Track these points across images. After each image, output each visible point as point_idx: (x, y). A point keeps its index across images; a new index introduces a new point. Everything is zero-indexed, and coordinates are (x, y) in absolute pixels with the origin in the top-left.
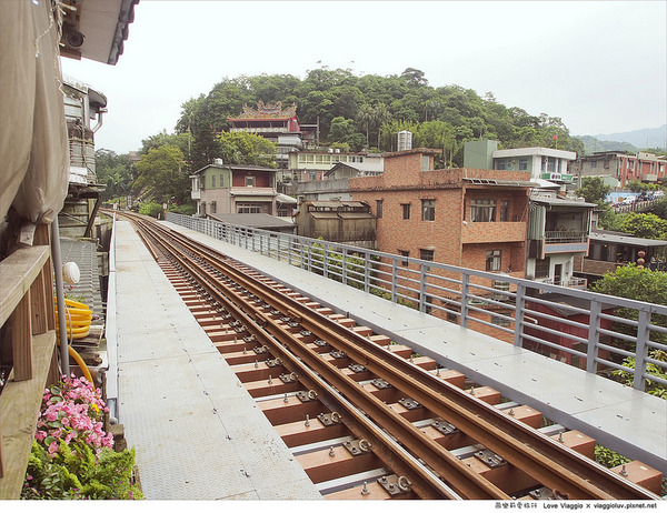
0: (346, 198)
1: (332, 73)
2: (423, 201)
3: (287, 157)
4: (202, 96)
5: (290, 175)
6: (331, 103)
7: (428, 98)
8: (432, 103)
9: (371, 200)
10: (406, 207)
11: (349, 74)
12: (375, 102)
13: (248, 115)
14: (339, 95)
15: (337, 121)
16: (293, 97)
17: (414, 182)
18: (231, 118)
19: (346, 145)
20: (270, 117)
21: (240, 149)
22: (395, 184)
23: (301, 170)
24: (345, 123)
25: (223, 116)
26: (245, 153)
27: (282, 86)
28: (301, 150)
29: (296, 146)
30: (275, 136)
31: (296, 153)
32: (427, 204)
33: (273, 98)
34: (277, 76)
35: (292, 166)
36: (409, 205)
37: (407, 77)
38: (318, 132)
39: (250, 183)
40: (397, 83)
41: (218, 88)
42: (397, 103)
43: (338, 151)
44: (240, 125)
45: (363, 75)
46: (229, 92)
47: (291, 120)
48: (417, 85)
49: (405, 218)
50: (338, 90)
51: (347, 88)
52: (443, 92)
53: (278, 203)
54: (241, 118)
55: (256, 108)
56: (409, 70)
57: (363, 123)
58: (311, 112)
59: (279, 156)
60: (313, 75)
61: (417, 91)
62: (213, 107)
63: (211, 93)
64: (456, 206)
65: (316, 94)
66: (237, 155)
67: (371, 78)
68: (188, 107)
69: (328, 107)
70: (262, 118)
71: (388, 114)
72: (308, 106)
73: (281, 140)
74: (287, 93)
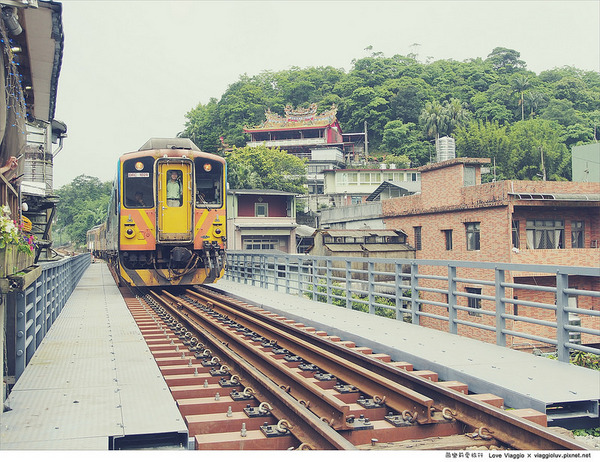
0: (377, 226)
1: (387, 62)
2: (467, 224)
3: (321, 177)
4: (213, 101)
5: (326, 202)
6: (384, 102)
7: (525, 88)
8: (530, 94)
9: (407, 227)
10: (448, 233)
11: (412, 61)
12: (447, 98)
13: (273, 123)
14: (396, 91)
15: (392, 127)
16: (333, 97)
17: (454, 201)
18: (248, 128)
19: (404, 159)
20: (302, 124)
21: (256, 169)
22: (434, 205)
23: (340, 195)
24: (404, 128)
25: (239, 126)
26: (264, 174)
27: (318, 83)
28: (343, 167)
29: (335, 163)
30: (307, 150)
31: (333, 172)
32: (471, 228)
33: (306, 99)
34: (313, 70)
35: (328, 190)
36: (451, 230)
37: (495, 61)
38: (366, 142)
39: (261, 211)
40: (480, 70)
41: (234, 88)
42: (479, 97)
43: (393, 166)
44: (261, 136)
45: (432, 61)
46: (248, 95)
47: (329, 127)
48: (510, 70)
49: (448, 249)
50: (394, 83)
51: (408, 81)
52: (550, 77)
53: (298, 238)
54: (262, 128)
55: (282, 113)
56: (497, 51)
57: (428, 128)
58: (358, 116)
59: (310, 177)
60: (362, 65)
61: (509, 79)
62: (227, 115)
63: (224, 96)
64: (503, 229)
65: (364, 91)
66: (252, 177)
67: (442, 65)
68: (193, 117)
69: (381, 108)
70: (291, 127)
71: (465, 112)
72: (354, 108)
73: (316, 155)
74: (325, 92)
